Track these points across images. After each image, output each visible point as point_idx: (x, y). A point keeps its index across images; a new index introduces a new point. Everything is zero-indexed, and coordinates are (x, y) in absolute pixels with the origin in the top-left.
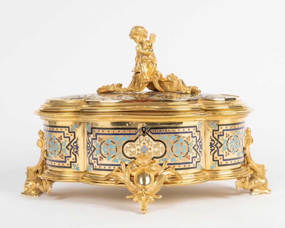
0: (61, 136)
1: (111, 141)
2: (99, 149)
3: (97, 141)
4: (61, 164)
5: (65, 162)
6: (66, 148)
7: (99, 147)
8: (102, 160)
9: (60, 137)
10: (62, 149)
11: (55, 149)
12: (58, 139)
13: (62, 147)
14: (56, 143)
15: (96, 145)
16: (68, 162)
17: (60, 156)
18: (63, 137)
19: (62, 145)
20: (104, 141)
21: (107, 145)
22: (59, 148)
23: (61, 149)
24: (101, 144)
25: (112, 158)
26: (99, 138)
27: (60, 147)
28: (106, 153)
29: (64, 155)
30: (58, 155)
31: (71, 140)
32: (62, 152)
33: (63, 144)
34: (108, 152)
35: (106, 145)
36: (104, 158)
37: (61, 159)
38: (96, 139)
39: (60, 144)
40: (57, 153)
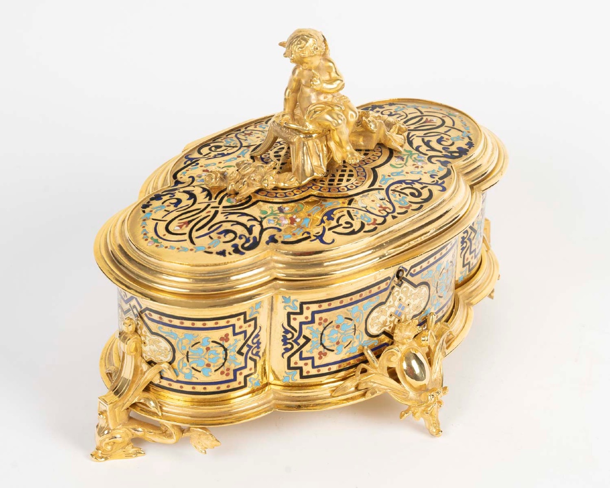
0: (227, 335)
1: (346, 318)
2: (319, 339)
3: (315, 326)
4: (223, 387)
5: (235, 379)
6: (237, 354)
7: (320, 335)
8: (323, 357)
9: (224, 336)
10: (228, 357)
11: (207, 362)
12: (219, 341)
13: (228, 354)
14: (211, 349)
15: (311, 333)
16: (240, 378)
17: (222, 373)
18: (231, 336)
19: (228, 352)
20: (332, 322)
21: (338, 327)
22: (220, 358)
23: (225, 359)
24: (325, 328)
25: (346, 348)
26: (321, 319)
27: (222, 355)
28: (335, 343)
29: (233, 367)
30: (216, 371)
31: (248, 336)
32: (226, 364)
33: (232, 348)
34: (339, 338)
35: (335, 328)
36: (328, 352)
37: (224, 378)
38: (313, 321)
39: (223, 349)
40: (213, 369)
